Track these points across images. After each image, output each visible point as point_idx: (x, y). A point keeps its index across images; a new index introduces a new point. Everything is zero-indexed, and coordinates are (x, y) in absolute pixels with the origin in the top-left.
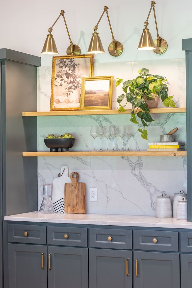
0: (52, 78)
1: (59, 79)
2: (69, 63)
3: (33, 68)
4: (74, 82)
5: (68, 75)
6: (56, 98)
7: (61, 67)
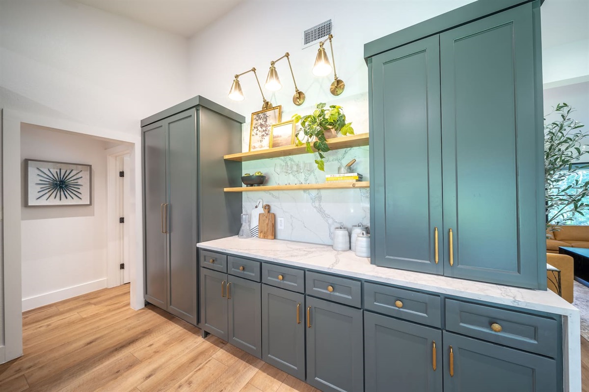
0: (251, 130)
1: (256, 129)
2: (263, 116)
3: (239, 124)
4: (266, 130)
5: (261, 125)
6: (252, 144)
7: (257, 120)
